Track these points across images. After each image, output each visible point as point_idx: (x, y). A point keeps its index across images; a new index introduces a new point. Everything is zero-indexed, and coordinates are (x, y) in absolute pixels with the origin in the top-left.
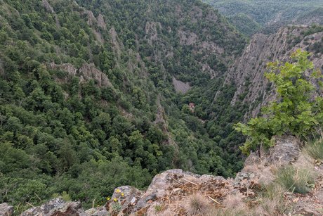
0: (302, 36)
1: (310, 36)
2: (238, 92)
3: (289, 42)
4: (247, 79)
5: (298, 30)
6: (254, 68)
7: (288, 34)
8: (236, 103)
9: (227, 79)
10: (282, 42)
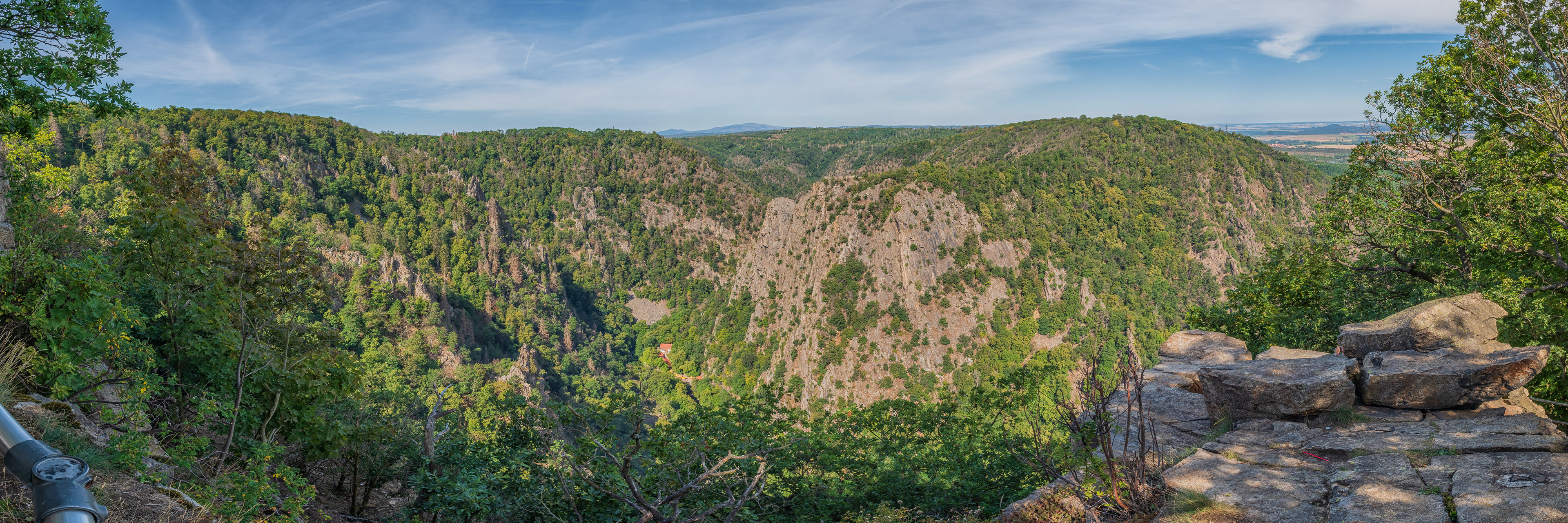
0: (849, 195)
1: (862, 195)
2: (758, 313)
3: (830, 208)
4: (772, 284)
5: (842, 185)
6: (780, 262)
7: (826, 193)
8: (754, 335)
9: (734, 289)
10: (819, 210)
